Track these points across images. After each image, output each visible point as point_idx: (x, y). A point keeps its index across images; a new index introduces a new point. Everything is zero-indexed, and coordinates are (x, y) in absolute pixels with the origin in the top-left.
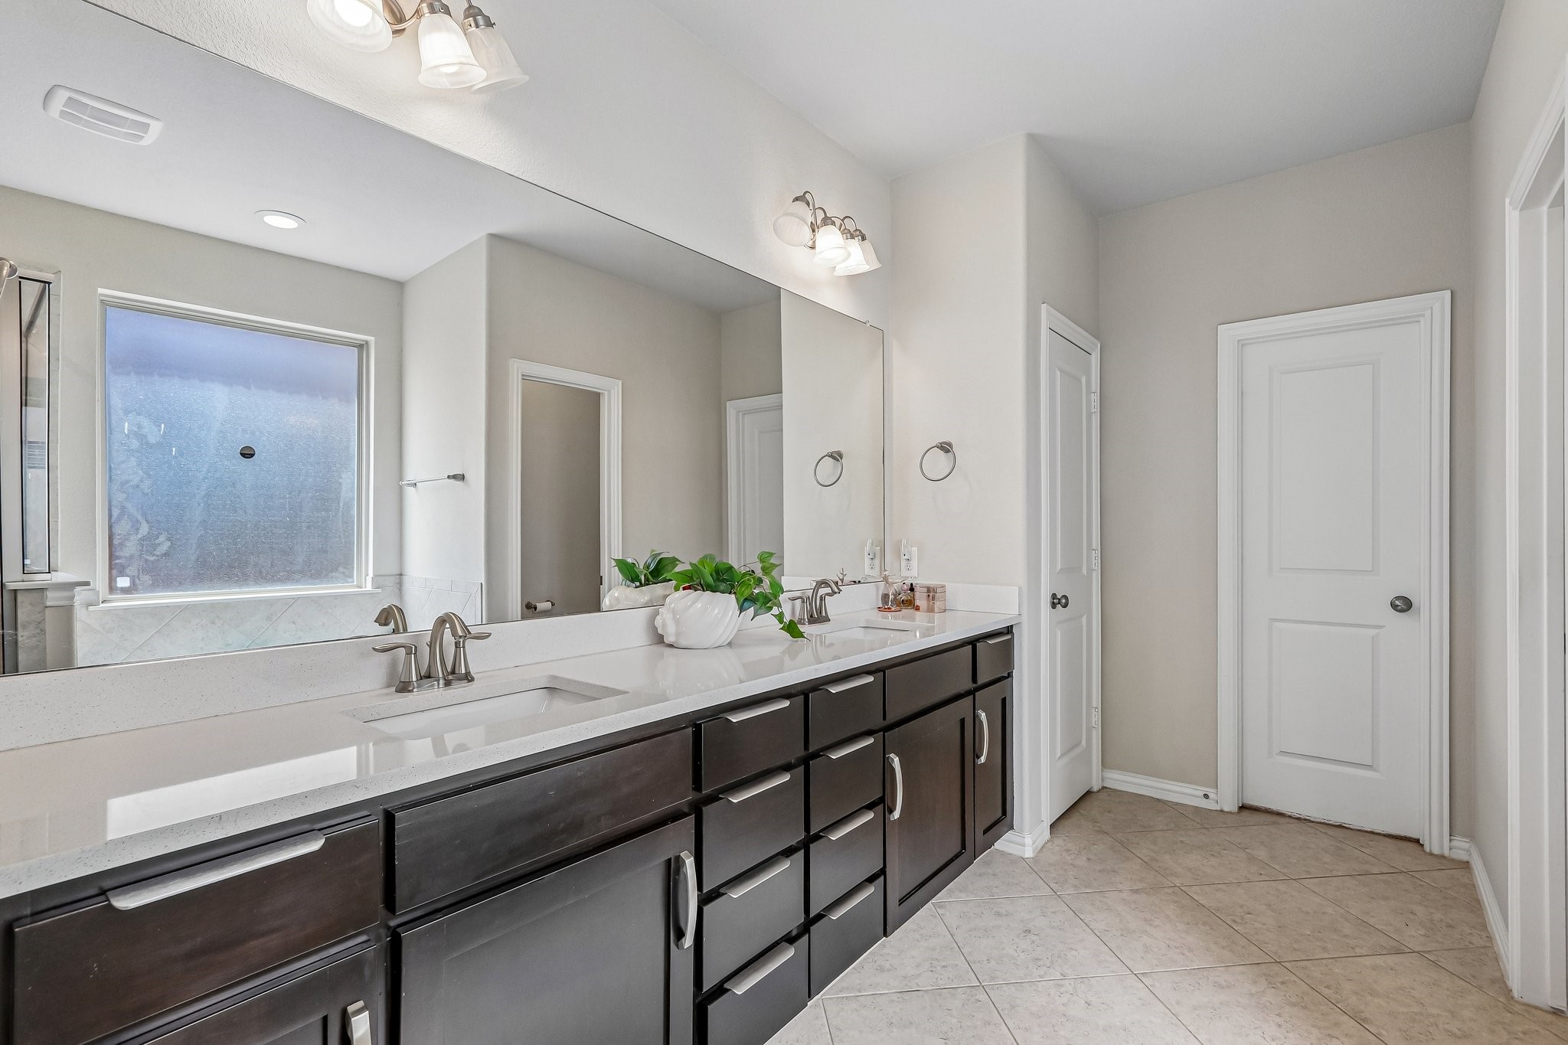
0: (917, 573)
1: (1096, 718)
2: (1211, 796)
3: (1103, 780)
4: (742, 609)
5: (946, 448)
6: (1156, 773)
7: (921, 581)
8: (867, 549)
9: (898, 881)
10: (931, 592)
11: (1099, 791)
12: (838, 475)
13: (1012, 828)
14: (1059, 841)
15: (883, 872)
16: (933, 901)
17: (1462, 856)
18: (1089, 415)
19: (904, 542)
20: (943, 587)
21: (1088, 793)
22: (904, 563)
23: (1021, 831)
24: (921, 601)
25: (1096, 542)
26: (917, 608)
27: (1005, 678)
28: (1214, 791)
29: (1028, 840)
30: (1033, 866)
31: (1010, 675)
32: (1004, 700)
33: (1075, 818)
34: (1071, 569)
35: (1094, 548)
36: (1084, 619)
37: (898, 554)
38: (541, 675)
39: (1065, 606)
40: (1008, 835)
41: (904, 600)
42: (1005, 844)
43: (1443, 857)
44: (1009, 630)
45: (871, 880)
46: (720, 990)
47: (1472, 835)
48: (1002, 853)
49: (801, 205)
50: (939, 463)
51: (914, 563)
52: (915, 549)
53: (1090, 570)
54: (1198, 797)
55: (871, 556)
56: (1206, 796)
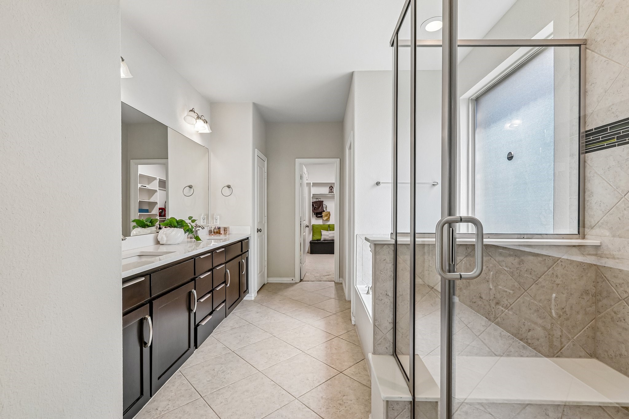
0: (219, 224)
1: (266, 263)
2: (294, 279)
3: (267, 281)
4: (185, 233)
5: (229, 187)
6: (281, 277)
7: (222, 226)
8: (202, 217)
9: (229, 304)
10: (225, 229)
11: (266, 284)
12: (192, 193)
13: (248, 293)
14: (260, 295)
15: (225, 300)
16: (232, 313)
17: (341, 282)
18: (265, 178)
19: (215, 214)
20: (229, 227)
21: (264, 285)
22: (215, 221)
23: (251, 293)
24: (222, 232)
25: (266, 215)
26: (221, 234)
27: (246, 252)
28: (294, 278)
29: (253, 295)
30: (254, 301)
31: (248, 251)
32: (247, 258)
33: (262, 290)
34: (260, 222)
35: (265, 216)
36: (263, 236)
37: (213, 218)
38: (138, 251)
39: (260, 232)
40: (248, 295)
41: (217, 231)
42: (247, 298)
43: (338, 283)
44: (248, 238)
45: (223, 302)
46: (198, 325)
47: (342, 277)
48: (246, 300)
49: (192, 113)
50: (227, 191)
51: (218, 221)
52: (218, 217)
53: (265, 222)
54: (290, 280)
55: (203, 219)
56: (293, 280)
